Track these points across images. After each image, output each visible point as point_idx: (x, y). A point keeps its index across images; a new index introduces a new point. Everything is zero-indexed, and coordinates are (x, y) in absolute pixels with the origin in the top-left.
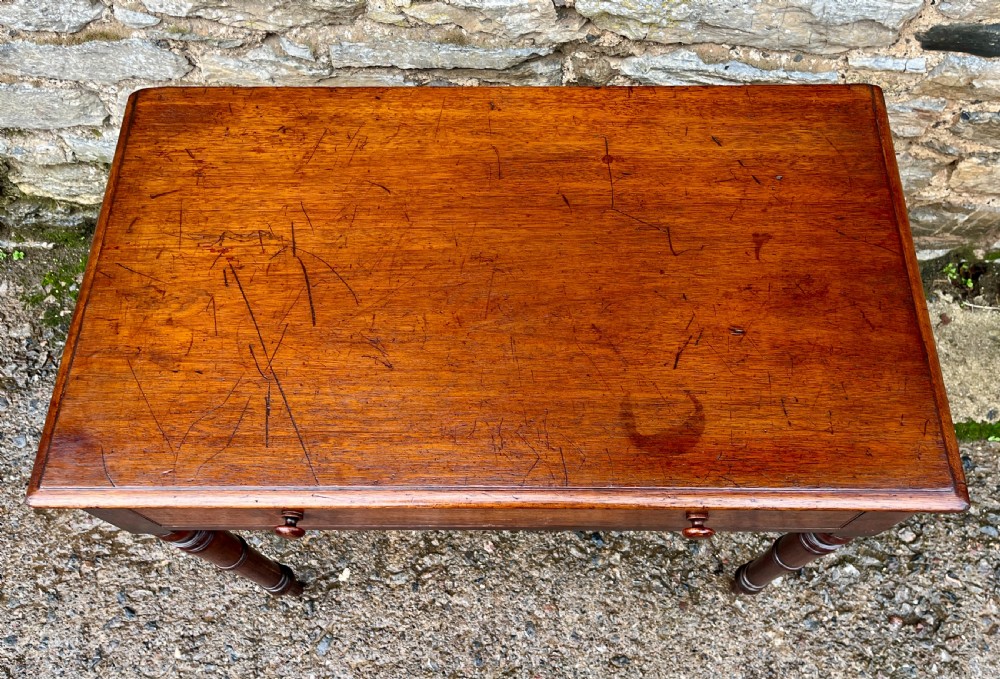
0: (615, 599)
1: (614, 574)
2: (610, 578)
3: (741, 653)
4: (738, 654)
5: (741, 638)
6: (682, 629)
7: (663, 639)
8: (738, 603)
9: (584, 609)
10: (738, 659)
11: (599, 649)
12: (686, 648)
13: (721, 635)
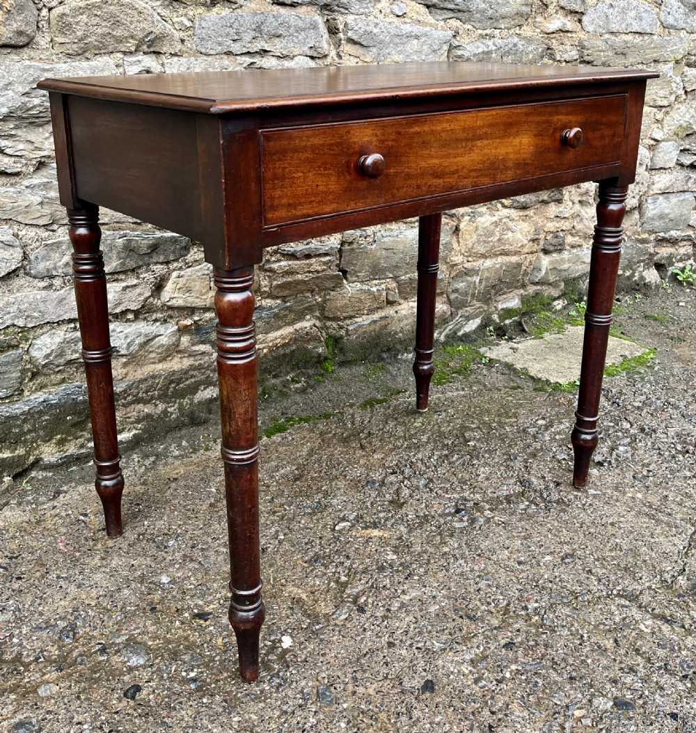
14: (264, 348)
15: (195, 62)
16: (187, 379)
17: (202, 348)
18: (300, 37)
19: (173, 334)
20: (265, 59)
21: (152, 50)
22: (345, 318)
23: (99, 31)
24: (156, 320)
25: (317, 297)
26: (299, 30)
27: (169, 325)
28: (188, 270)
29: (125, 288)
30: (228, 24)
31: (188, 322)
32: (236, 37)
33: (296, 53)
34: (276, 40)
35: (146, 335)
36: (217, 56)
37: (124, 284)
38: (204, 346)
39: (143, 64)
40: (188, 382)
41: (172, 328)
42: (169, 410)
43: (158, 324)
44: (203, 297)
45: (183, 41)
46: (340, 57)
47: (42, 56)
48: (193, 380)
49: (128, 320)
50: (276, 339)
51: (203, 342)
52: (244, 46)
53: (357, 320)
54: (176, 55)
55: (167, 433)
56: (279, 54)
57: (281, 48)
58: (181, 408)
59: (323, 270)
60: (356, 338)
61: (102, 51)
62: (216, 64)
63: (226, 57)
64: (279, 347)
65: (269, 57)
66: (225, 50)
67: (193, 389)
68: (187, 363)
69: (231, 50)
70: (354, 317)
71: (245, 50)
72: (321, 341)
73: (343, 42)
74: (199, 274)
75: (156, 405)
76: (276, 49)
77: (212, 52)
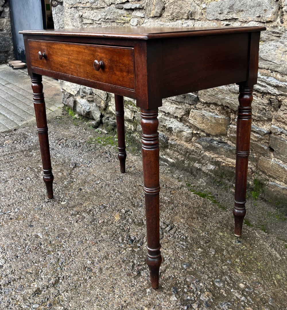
0: (113, 256)
1: (122, 252)
2: (120, 251)
3: (127, 302)
4: (125, 302)
5: (134, 299)
6: (119, 279)
7: (109, 277)
8: (148, 290)
9: (100, 250)
10: (123, 303)
11: (88, 261)
12: (112, 284)
13: (128, 291)
14: (224, 163)
15: (205, 23)
16: (192, 155)
17: (199, 146)
18: (252, 11)
19: (189, 133)
20: (236, 23)
21: (192, 18)
22: (270, 176)
23: (177, 11)
24: (187, 126)
25: (254, 155)
26: (252, 7)
27: (190, 130)
28: (196, 110)
29: (177, 108)
30: (218, 6)
31: (195, 132)
32: (220, 12)
33: (250, 20)
34: (241, 13)
35: (180, 128)
36: (213, 21)
37: (177, 106)
38: (200, 146)
39: (188, 24)
40: (193, 156)
41: (190, 131)
42: (185, 162)
43: (187, 127)
44: (200, 125)
45: (202, 14)
46: (282, 22)
47: (164, 20)
48: (194, 156)
49: (178, 120)
50: (230, 162)
51: (199, 143)
52: (224, 16)
53: (277, 182)
54: (198, 20)
55: (182, 170)
56: (242, 20)
57: (243, 17)
58: (189, 164)
59: (255, 141)
60: (274, 191)
61: (179, 18)
62: (211, 24)
63: (216, 21)
64: (229, 167)
65: (238, 22)
66: (216, 18)
67: (194, 160)
68: (193, 148)
69: (218, 18)
70: (275, 179)
71: (225, 18)
72: (252, 179)
73: (284, 13)
74: (199, 114)
75: (182, 157)
76: (241, 17)
77: (211, 19)
